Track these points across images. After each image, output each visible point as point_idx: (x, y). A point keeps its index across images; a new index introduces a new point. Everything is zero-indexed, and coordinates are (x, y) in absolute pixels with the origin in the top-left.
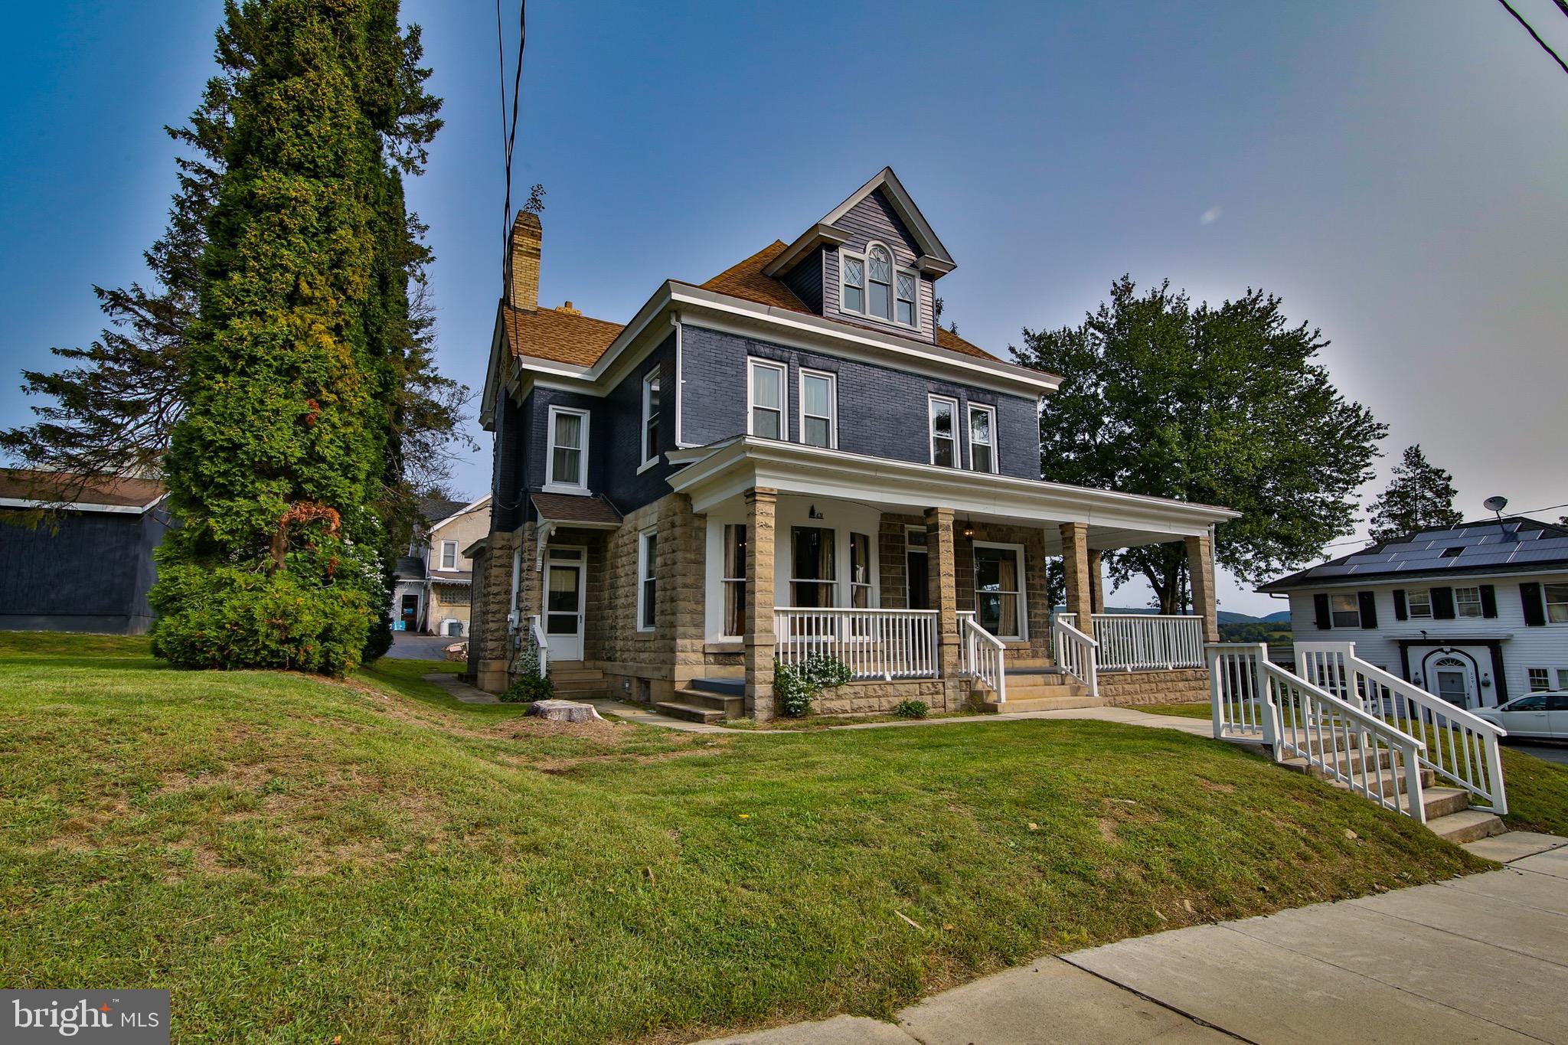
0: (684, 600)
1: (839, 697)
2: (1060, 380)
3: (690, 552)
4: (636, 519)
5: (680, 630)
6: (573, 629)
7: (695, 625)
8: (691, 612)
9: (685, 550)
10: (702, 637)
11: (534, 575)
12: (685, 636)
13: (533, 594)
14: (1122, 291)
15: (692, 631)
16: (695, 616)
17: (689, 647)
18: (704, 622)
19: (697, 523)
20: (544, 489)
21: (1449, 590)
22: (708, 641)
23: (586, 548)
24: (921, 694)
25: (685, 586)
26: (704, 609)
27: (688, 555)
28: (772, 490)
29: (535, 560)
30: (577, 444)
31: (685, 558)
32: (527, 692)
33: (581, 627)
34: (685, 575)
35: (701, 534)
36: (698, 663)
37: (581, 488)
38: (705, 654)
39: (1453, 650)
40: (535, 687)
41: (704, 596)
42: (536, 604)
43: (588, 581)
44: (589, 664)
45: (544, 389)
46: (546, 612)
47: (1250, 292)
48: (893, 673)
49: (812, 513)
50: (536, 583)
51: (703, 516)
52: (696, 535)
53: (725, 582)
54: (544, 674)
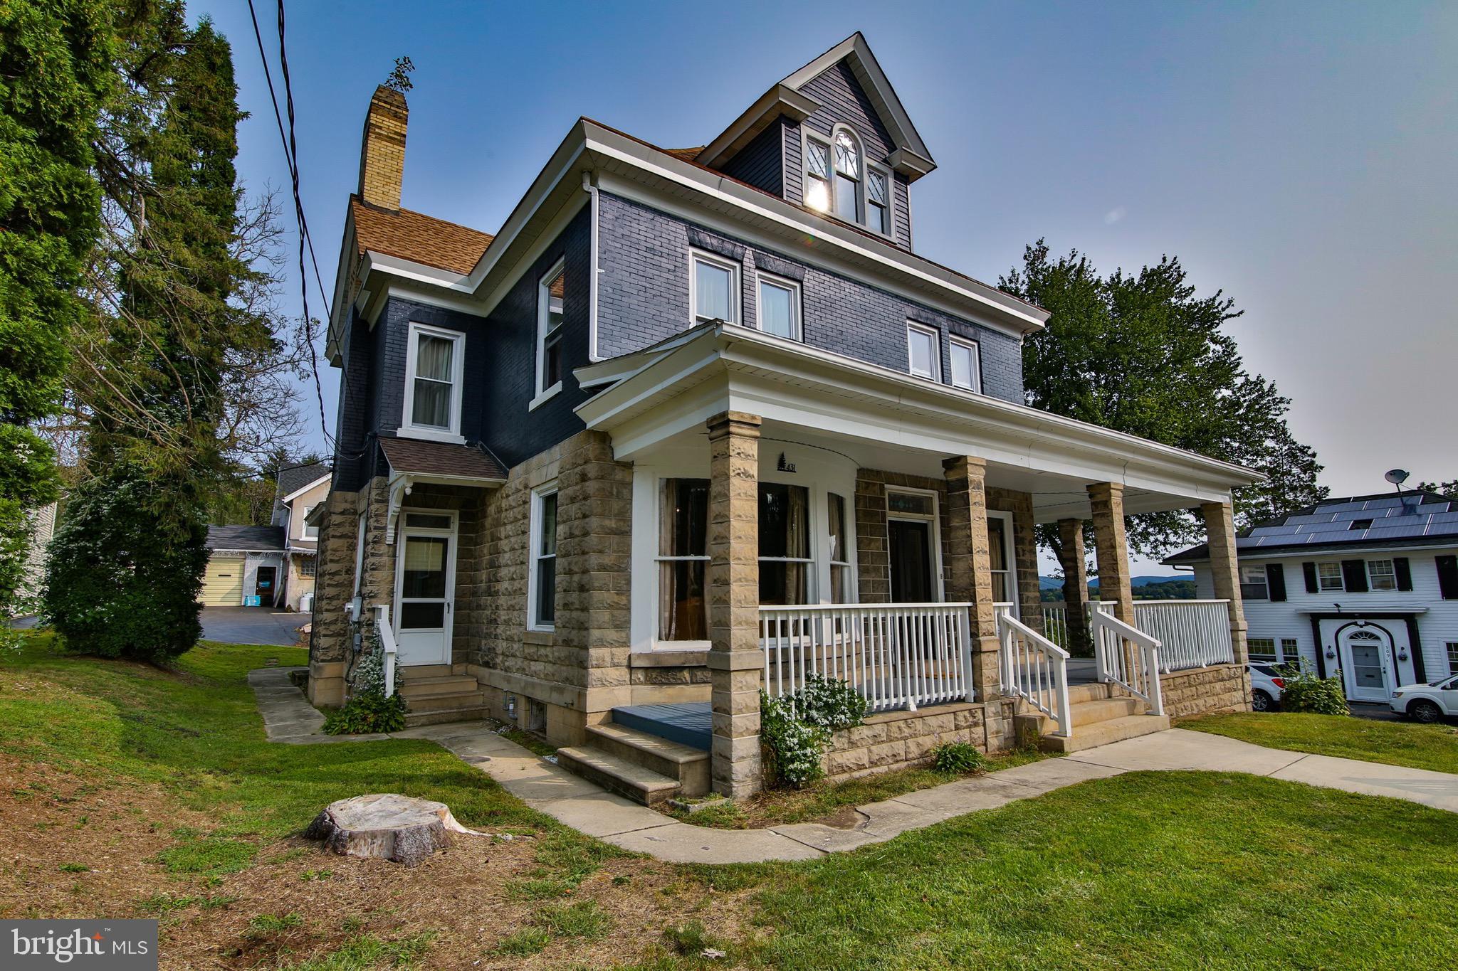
0: (600, 589)
1: (853, 744)
2: (1047, 315)
3: (609, 518)
4: (527, 472)
5: (595, 634)
6: (438, 623)
7: (616, 626)
8: (611, 607)
9: (602, 515)
10: (626, 643)
11: (383, 549)
12: (602, 643)
13: (381, 575)
14: (1035, 256)
15: (612, 634)
16: (616, 612)
17: (608, 659)
18: (629, 622)
19: (619, 475)
20: (401, 433)
21: (1361, 563)
22: (636, 649)
23: (457, 512)
24: (957, 728)
25: (603, 568)
26: (629, 601)
27: (607, 523)
28: (753, 417)
29: (385, 528)
30: (448, 375)
31: (603, 527)
32: (364, 719)
33: (449, 618)
34: (601, 552)
35: (625, 491)
36: (621, 683)
37: (453, 434)
38: (630, 668)
39: (1367, 624)
40: (375, 712)
41: (629, 582)
42: (384, 588)
43: (460, 557)
44: (459, 669)
45: (403, 301)
46: (399, 600)
47: (1164, 259)
48: (919, 698)
49: (781, 465)
50: (386, 560)
51: (628, 465)
52: (618, 492)
53: (660, 562)
54: (390, 690)
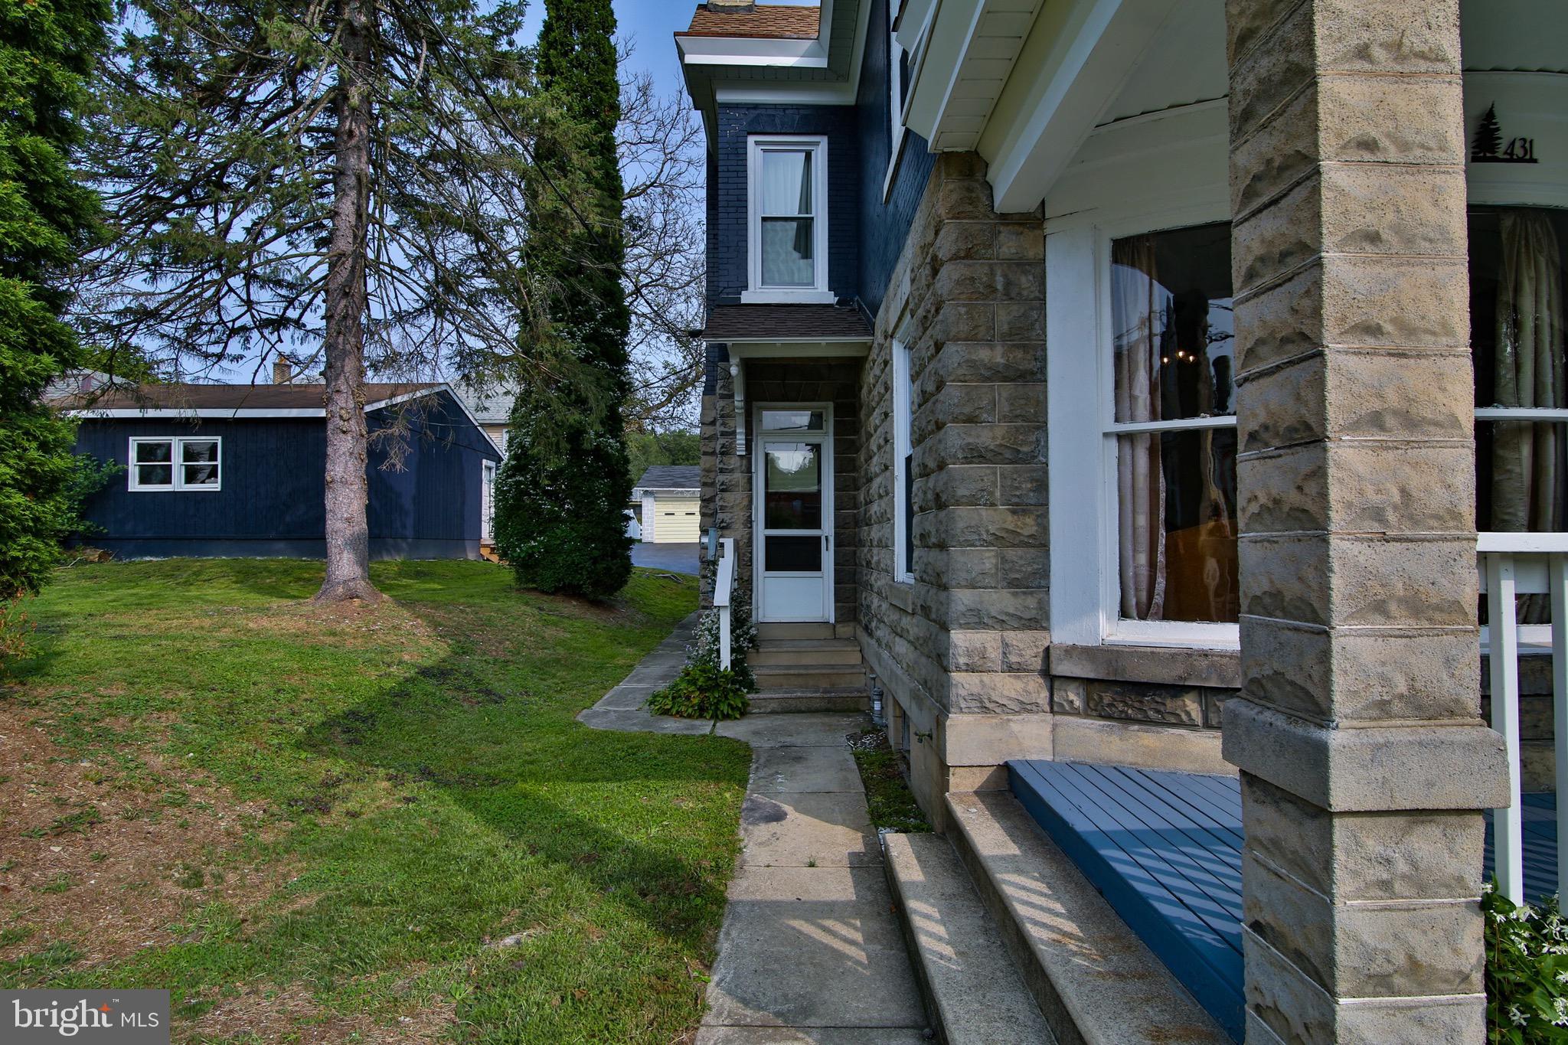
0: (973, 501)
3: (989, 343)
4: (887, 309)
5: (963, 598)
6: (815, 565)
7: (1013, 584)
8: (997, 540)
9: (971, 338)
10: (1039, 621)
11: (734, 462)
12: (978, 620)
13: (734, 498)
15: (1001, 601)
16: (1011, 553)
17: (994, 654)
18: (1045, 573)
19: (1008, 245)
20: (746, 298)
22: (1063, 633)
23: (831, 405)
25: (975, 455)
26: (1045, 529)
27: (983, 354)
29: (734, 433)
31: (972, 364)
32: (688, 698)
33: (828, 558)
34: (971, 420)
35: (1025, 281)
36: (1026, 708)
37: (819, 291)
38: (1046, 673)
40: (701, 689)
41: (1042, 485)
42: (740, 515)
43: (838, 470)
44: (844, 630)
45: (736, 106)
46: (761, 533)
50: (738, 477)
51: (1033, 221)
52: (1008, 284)
53: (1120, 437)
54: (726, 660)
